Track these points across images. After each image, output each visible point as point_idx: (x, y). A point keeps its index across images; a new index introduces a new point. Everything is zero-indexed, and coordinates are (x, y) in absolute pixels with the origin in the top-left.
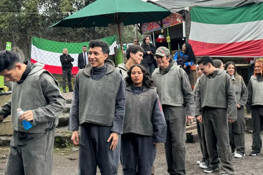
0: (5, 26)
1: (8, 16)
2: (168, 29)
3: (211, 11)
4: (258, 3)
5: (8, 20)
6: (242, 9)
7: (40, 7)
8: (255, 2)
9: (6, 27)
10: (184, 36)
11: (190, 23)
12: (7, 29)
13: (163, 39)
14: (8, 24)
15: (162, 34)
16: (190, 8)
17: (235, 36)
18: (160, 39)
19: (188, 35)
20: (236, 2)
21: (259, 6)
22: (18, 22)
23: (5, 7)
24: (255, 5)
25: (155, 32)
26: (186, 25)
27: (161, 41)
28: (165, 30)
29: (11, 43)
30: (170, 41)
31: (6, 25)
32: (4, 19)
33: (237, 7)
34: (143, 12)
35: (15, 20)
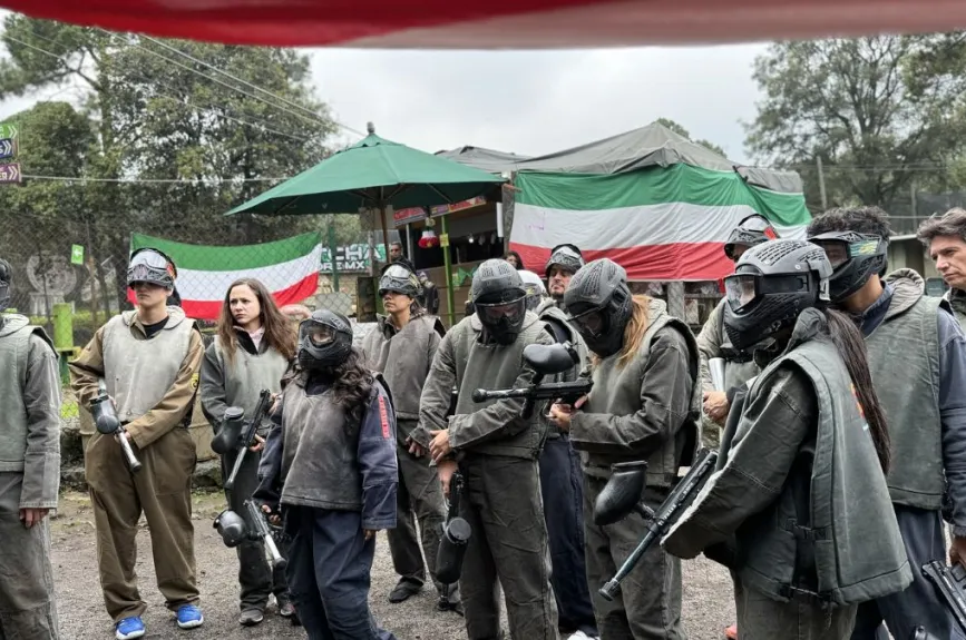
0: (45, 209)
1: (53, 185)
2: (443, 219)
3: (562, 180)
4: (666, 166)
5: (54, 195)
6: (628, 180)
7: (130, 166)
8: (659, 163)
9: (50, 210)
10: (500, 234)
11: (513, 206)
12: (51, 215)
13: (432, 240)
14: (55, 203)
15: (428, 229)
16: (514, 174)
17: (614, 235)
18: (426, 241)
19: (507, 233)
20: (616, 163)
21: (667, 174)
22: (77, 199)
23: (45, 165)
24: (660, 170)
25: (410, 224)
26: (504, 211)
27: (429, 245)
28: (438, 220)
29: (82, 248)
30: (447, 244)
31: (49, 206)
32: (45, 191)
33: (621, 174)
34: (432, 184)
35: (70, 194)
